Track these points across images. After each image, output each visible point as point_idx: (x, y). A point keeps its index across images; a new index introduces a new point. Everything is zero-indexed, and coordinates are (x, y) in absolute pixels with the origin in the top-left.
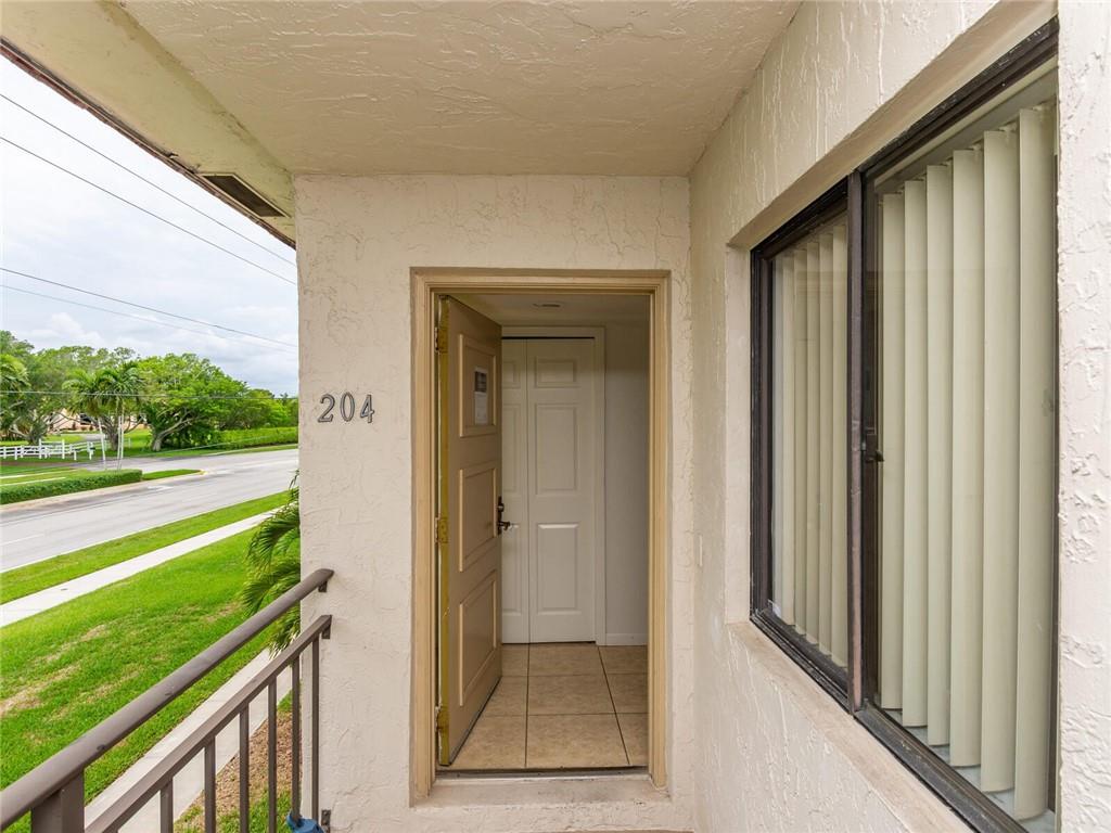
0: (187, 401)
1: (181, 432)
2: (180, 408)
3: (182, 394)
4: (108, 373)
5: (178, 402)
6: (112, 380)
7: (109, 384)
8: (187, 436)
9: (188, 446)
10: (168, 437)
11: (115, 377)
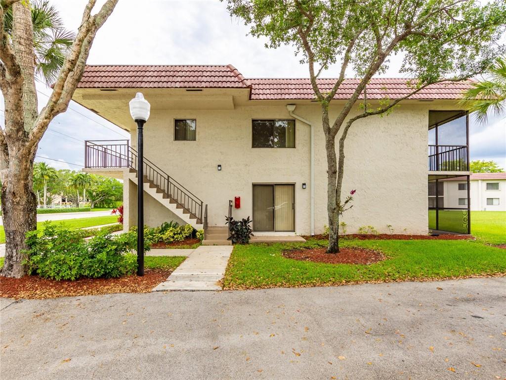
0: (104, 189)
1: (101, 202)
2: (101, 192)
3: (102, 187)
4: (81, 175)
5: (101, 190)
6: (82, 177)
7: (81, 178)
8: (103, 204)
9: (104, 207)
10: (96, 203)
11: (83, 176)
